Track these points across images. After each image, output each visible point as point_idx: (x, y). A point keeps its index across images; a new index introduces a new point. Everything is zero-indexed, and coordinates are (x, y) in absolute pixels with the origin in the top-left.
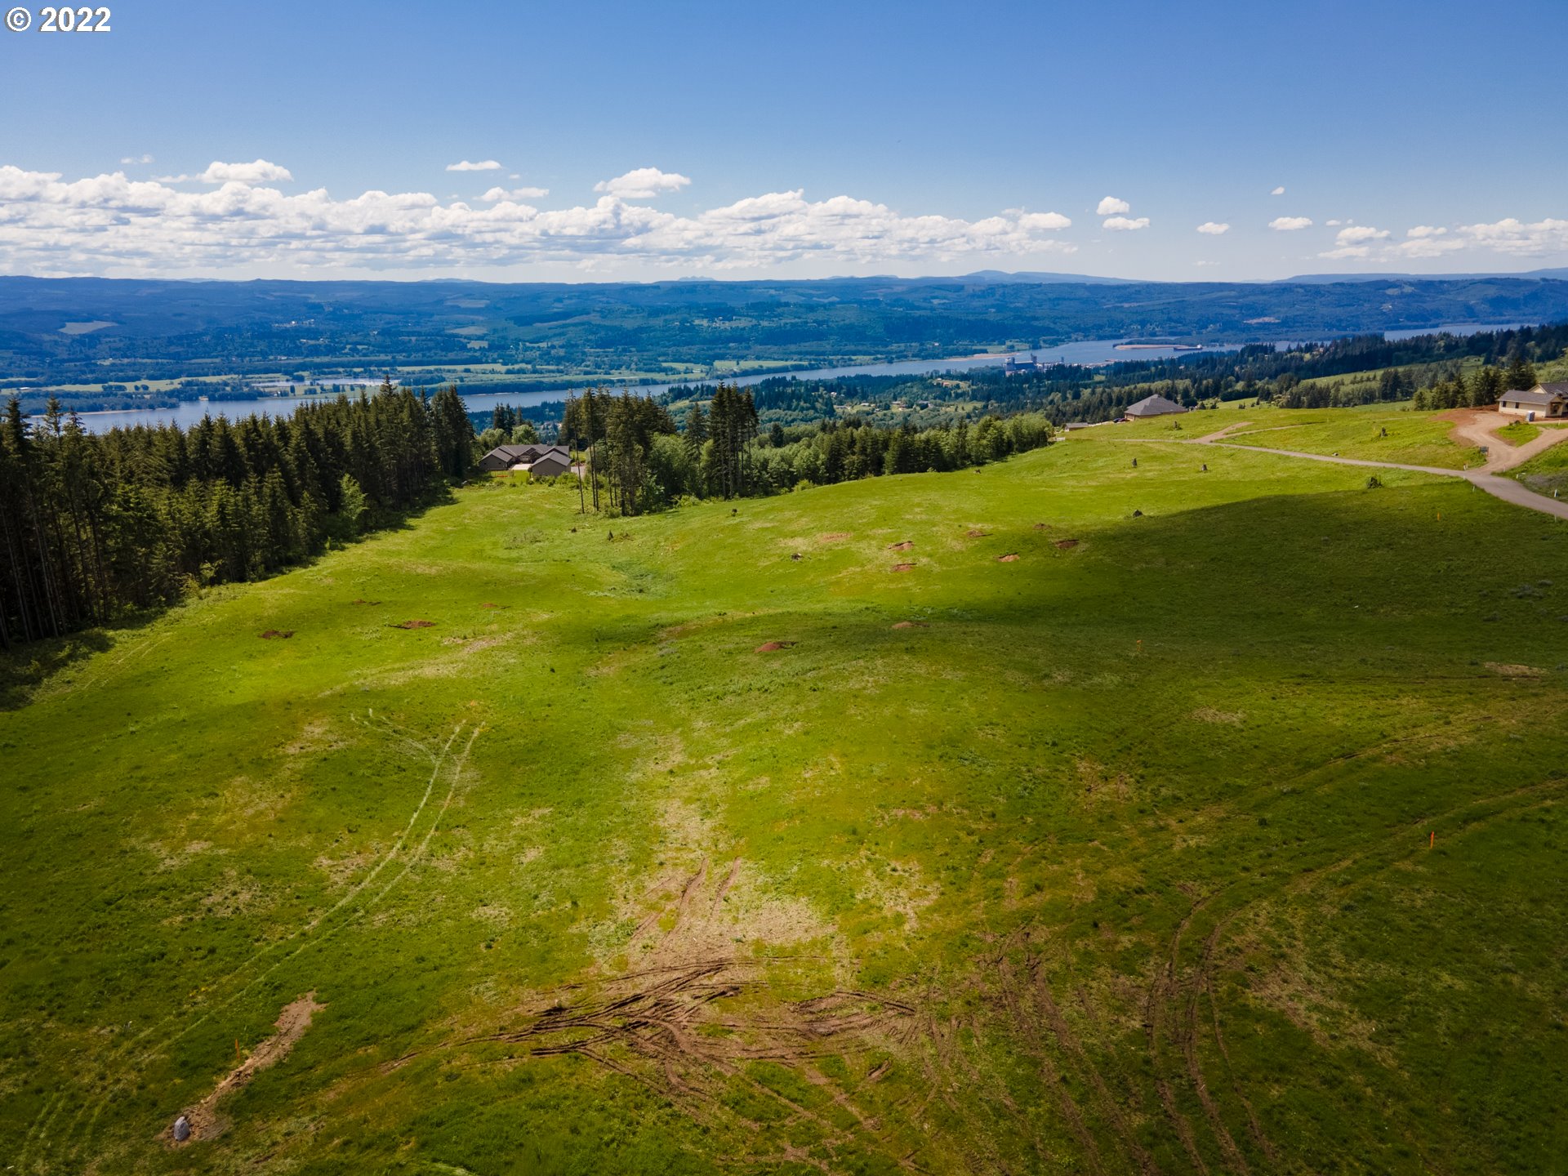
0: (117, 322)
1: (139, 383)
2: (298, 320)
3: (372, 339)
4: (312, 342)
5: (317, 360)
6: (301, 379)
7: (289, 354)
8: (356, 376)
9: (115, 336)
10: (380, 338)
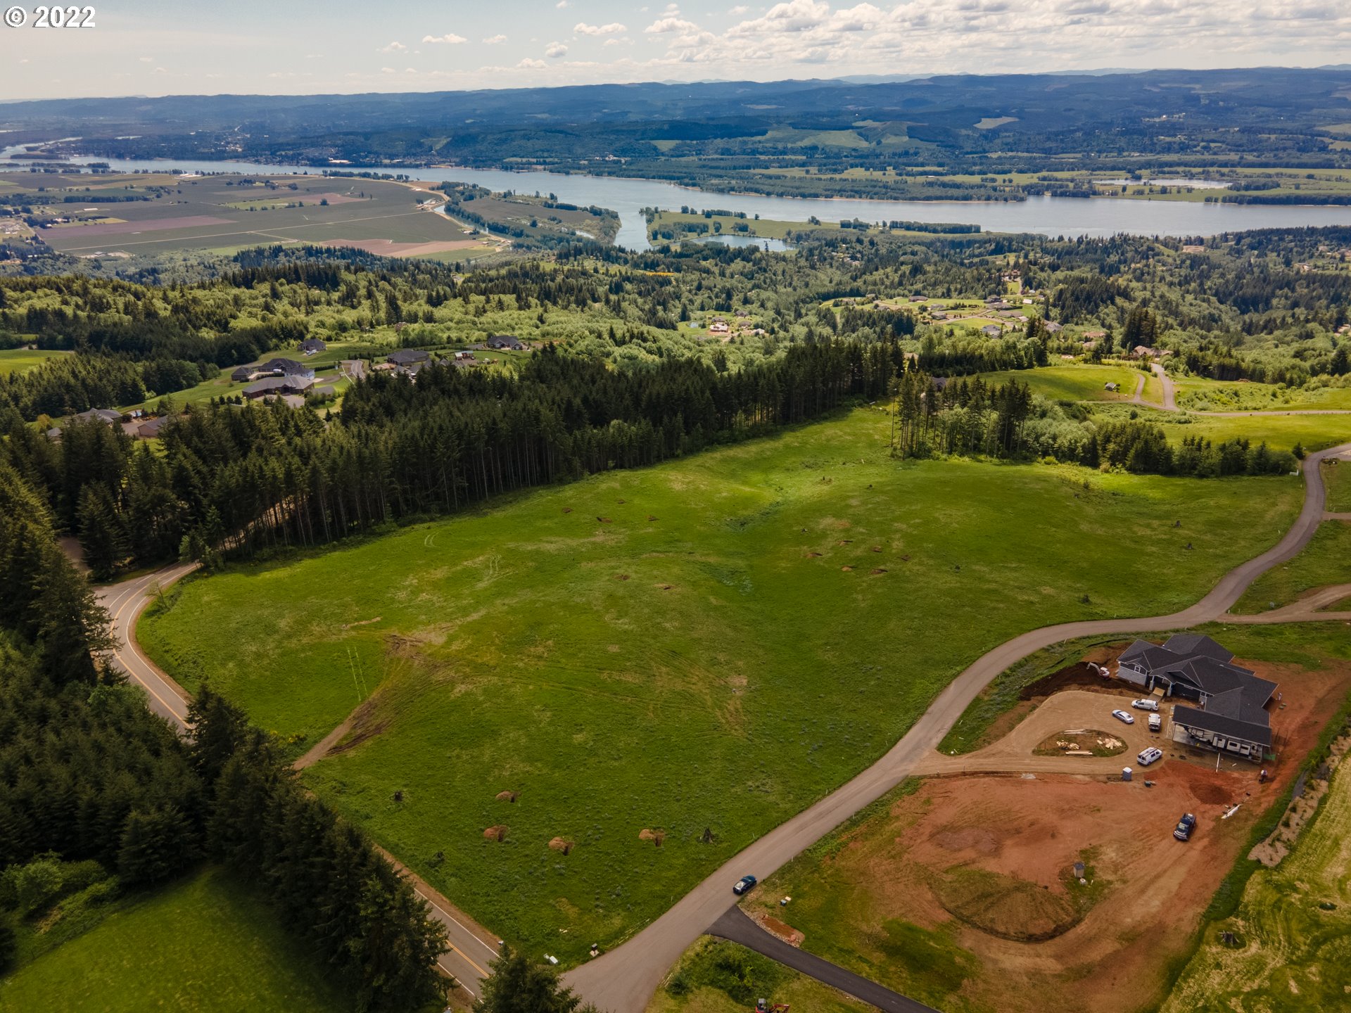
0: (1019, 118)
1: (1007, 177)
2: (1170, 114)
3: (1229, 137)
4: (1168, 139)
5: (1166, 158)
6: (1139, 178)
7: (1143, 150)
8: (1192, 177)
9: (1010, 131)
10: (1238, 136)
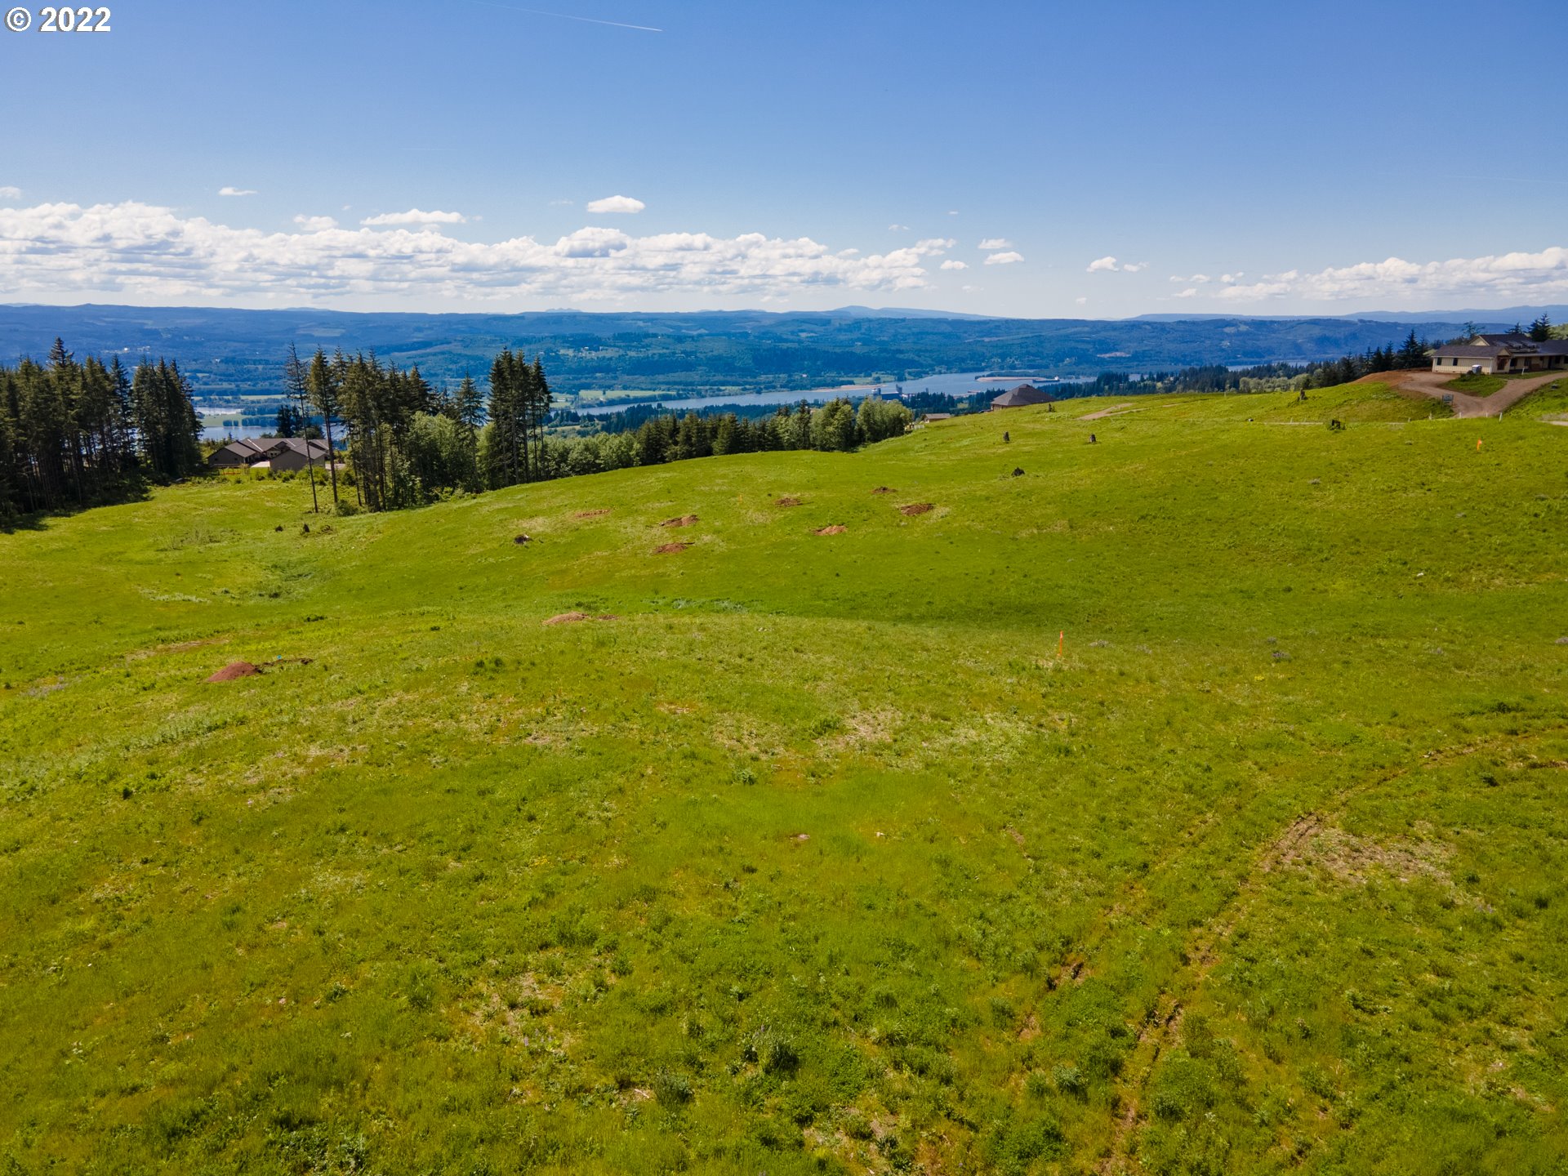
2: (131, 347)
3: (214, 368)
10: (223, 366)
